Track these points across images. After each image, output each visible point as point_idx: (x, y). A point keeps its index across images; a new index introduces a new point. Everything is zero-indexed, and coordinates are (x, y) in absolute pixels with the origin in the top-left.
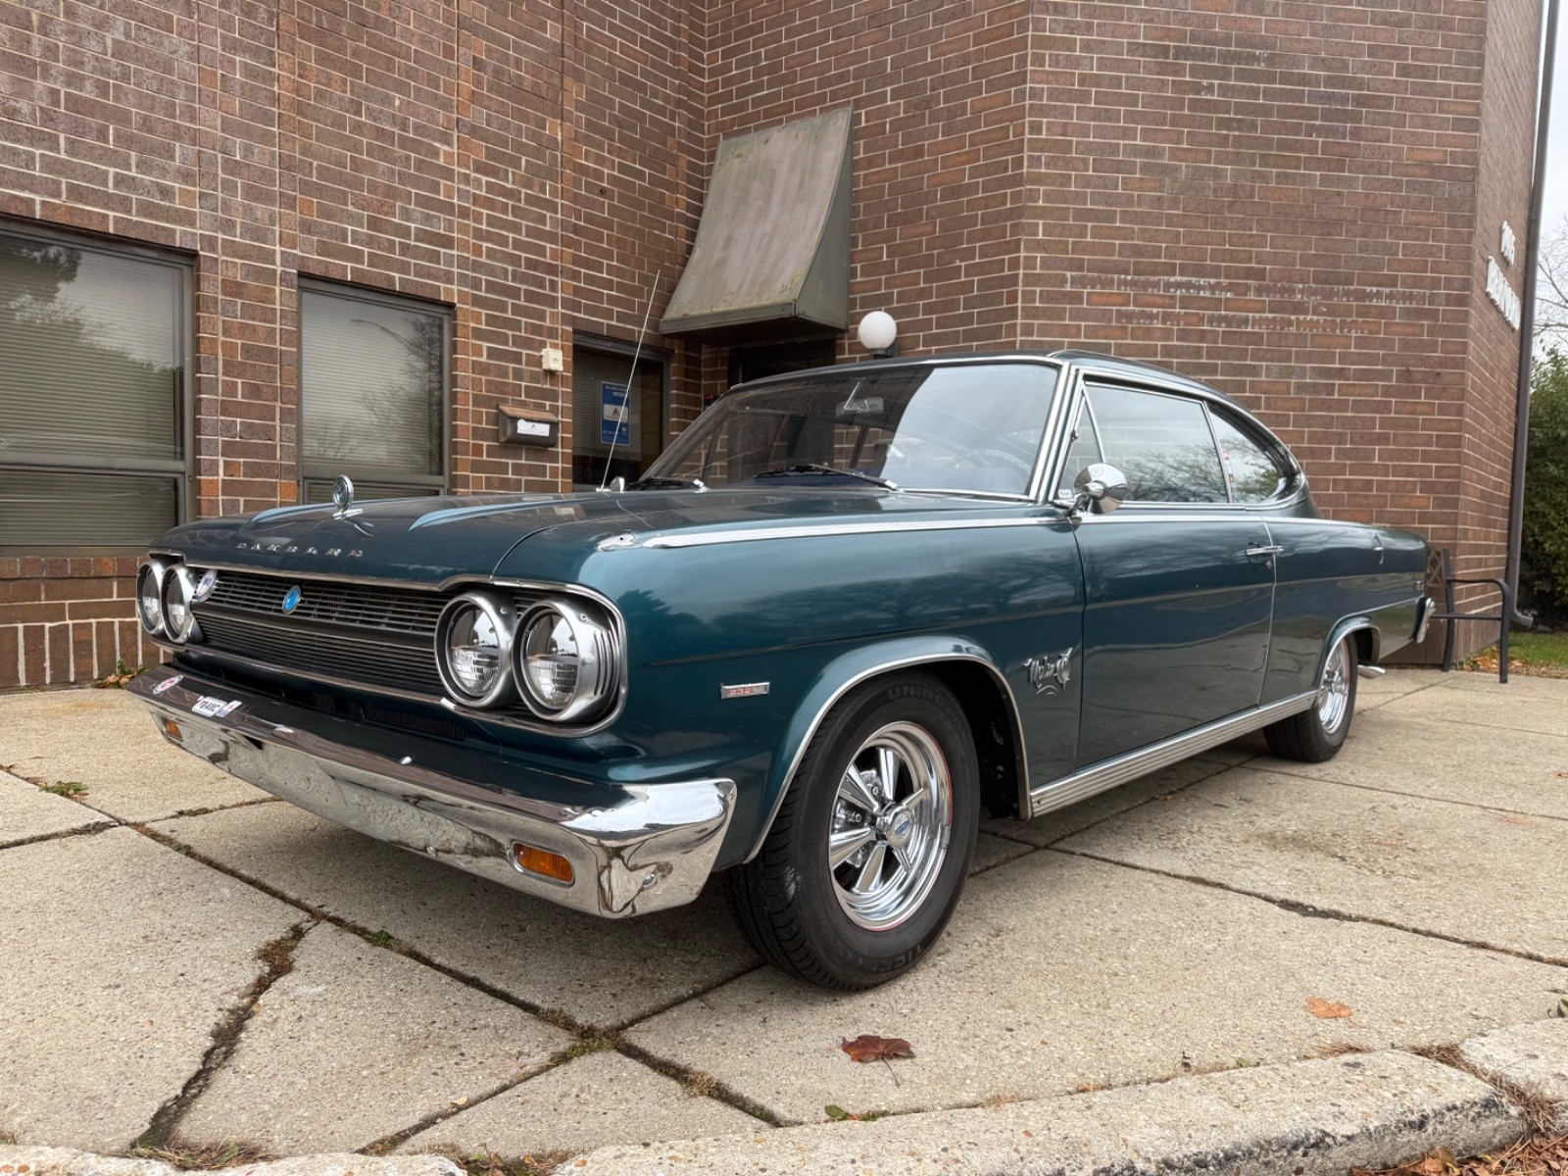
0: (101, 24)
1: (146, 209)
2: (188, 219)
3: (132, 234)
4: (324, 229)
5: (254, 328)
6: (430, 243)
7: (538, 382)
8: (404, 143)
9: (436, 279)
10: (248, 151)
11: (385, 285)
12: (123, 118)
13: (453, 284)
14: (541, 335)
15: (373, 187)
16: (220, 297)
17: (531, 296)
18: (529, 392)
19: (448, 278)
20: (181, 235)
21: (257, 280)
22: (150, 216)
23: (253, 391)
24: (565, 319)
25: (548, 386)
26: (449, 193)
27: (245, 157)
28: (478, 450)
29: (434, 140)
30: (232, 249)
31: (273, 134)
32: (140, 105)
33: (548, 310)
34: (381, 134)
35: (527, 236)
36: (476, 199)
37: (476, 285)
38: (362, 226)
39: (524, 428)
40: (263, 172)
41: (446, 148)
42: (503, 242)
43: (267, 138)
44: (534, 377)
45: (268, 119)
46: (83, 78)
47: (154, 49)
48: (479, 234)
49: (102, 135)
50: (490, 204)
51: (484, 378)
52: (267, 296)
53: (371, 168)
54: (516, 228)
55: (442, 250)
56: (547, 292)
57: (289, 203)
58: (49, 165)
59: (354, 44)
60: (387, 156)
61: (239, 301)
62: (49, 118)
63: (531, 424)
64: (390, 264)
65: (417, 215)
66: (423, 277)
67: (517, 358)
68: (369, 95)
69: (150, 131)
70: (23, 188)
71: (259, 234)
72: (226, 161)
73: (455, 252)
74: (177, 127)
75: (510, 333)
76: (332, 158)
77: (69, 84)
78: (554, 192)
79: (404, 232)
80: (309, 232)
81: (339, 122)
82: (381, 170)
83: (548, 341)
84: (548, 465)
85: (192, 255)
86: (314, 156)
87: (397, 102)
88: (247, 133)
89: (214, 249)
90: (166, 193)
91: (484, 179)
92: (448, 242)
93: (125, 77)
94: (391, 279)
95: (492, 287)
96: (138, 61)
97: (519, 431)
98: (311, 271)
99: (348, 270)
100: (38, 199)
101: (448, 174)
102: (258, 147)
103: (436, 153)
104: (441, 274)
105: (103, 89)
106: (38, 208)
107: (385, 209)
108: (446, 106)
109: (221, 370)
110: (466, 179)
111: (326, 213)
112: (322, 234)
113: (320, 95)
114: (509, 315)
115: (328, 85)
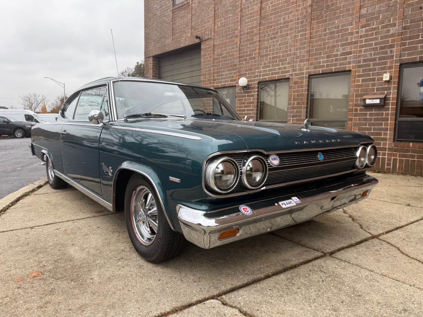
0: (277, 41)
1: (282, 72)
2: (289, 71)
3: (279, 78)
4: (315, 63)
5: (299, 90)
6: (344, 56)
7: (382, 85)
8: (338, 32)
9: (346, 65)
10: (300, 52)
11: (330, 71)
12: (279, 57)
13: (350, 64)
14: (384, 70)
15: (328, 47)
16: (293, 85)
17: (380, 59)
18: (378, 90)
19: (349, 63)
20: (287, 75)
21: (300, 80)
22: (282, 73)
23: (298, 103)
24: (396, 61)
25: (387, 86)
26: (351, 39)
27: (299, 54)
28: (356, 110)
29: (348, 26)
30: (296, 75)
31: (305, 46)
32: (282, 53)
33: (389, 61)
34: (331, 33)
35: (381, 39)
36: (361, 37)
37: (359, 62)
38: (325, 59)
39: (368, 102)
40: (303, 56)
41: (351, 27)
42: (371, 45)
43: (304, 48)
44: (381, 84)
45: (305, 43)
46: (274, 53)
47: (285, 41)
48: (361, 47)
49: (276, 61)
50: (367, 36)
51: (360, 89)
52: (302, 82)
53: (328, 43)
54: (376, 39)
55: (348, 56)
56: (389, 54)
57: (308, 60)
58: (269, 70)
59: (325, 15)
60: (332, 38)
61: (297, 85)
62: (270, 62)
63: (371, 100)
64: (332, 65)
65: (341, 49)
66: (341, 65)
67: (374, 80)
68: (329, 25)
69: (284, 57)
70: (265, 76)
71: (301, 70)
72: (296, 57)
73: (352, 55)
74: (288, 54)
75: (371, 73)
76: (319, 45)
77: (272, 55)
78: (395, 19)
79: (337, 55)
80: (312, 65)
81: (321, 36)
82: (331, 42)
83: (388, 71)
84: (384, 112)
85: (289, 78)
86: (314, 47)
87: (337, 22)
88: (300, 49)
89: (292, 76)
90: (285, 68)
91: (364, 29)
92: (350, 53)
93: (280, 49)
94: (332, 69)
95: (365, 61)
96: (282, 45)
97: (367, 103)
98: (312, 74)
99: (320, 70)
100: (267, 77)
101: (351, 34)
102: (302, 51)
103: (348, 29)
104: (347, 63)
105: (277, 53)
106: (267, 78)
107: (331, 52)
108: (352, 15)
109: (292, 100)
110: (357, 32)
111: (316, 59)
112: (315, 64)
113: (316, 32)
114: (372, 67)
115: (318, 28)
